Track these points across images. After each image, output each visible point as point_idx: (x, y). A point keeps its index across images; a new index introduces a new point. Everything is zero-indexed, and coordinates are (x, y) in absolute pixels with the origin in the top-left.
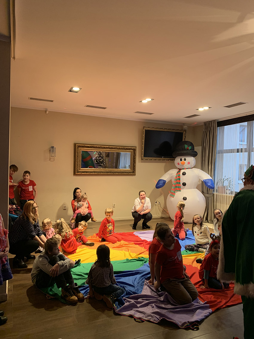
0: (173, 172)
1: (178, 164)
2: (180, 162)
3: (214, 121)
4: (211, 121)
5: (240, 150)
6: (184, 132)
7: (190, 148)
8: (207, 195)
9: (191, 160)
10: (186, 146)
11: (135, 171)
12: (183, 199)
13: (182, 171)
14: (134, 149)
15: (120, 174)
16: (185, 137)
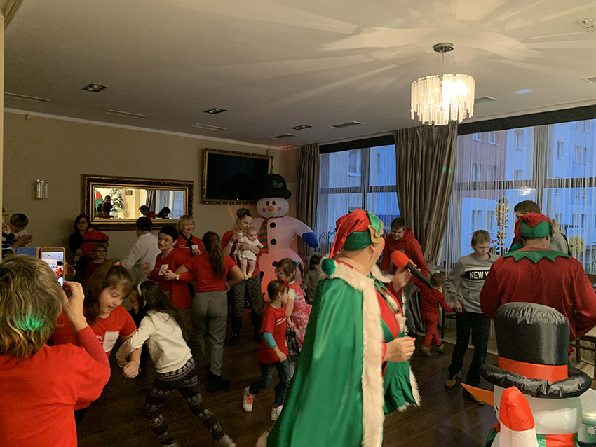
1: (264, 210)
2: (266, 207)
3: (315, 144)
4: (311, 145)
6: (270, 160)
7: (281, 185)
9: (282, 204)
10: (275, 183)
13: (270, 222)
14: (190, 185)
16: (272, 166)
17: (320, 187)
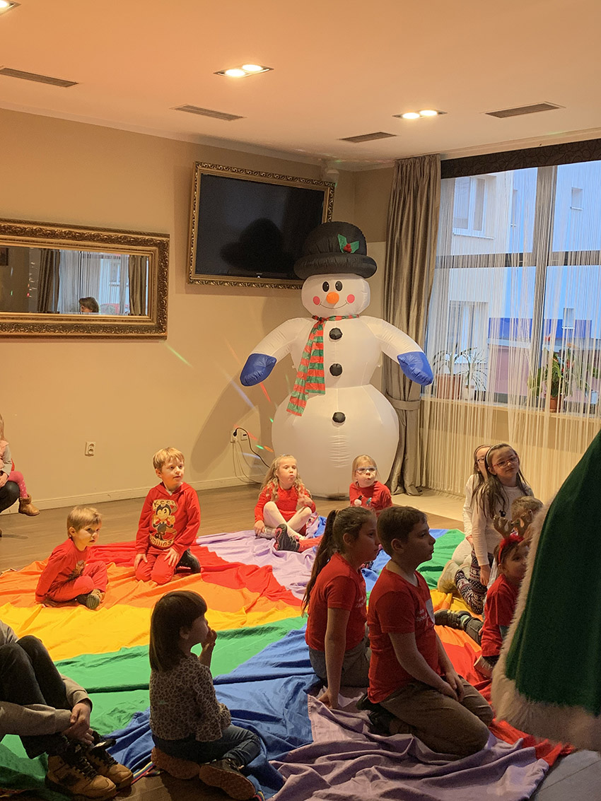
0: (300, 329)
1: (316, 301)
2: (323, 295)
3: (432, 157)
4: (422, 159)
5: (514, 260)
6: (328, 192)
7: (354, 247)
8: (403, 405)
9: (356, 286)
10: (342, 241)
11: (165, 323)
12: (335, 419)
13: (328, 326)
14: (162, 242)
15: (113, 334)
16: (330, 205)
17: (440, 251)
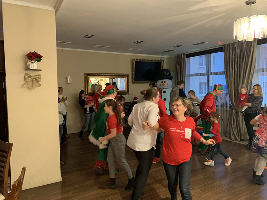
3: (184, 54)
6: (162, 62)
11: (129, 91)
14: (127, 75)
16: (163, 65)
17: (186, 73)
